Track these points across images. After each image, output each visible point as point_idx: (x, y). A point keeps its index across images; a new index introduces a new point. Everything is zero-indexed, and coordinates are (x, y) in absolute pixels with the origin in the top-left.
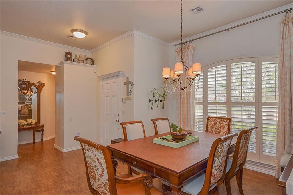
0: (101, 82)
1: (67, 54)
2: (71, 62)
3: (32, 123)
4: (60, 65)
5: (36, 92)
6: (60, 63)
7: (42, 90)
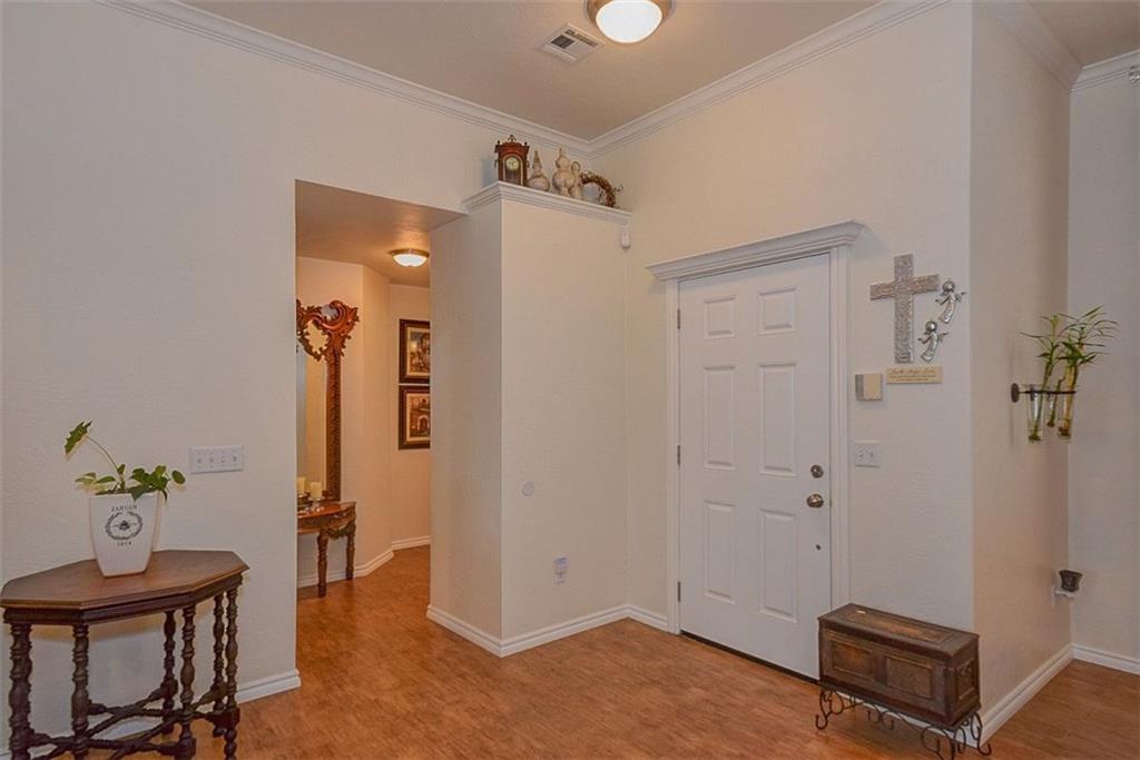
0: (671, 293)
1: (503, 150)
2: (525, 188)
3: (309, 495)
4: (467, 212)
5: (324, 352)
6: (467, 200)
7: (347, 340)
